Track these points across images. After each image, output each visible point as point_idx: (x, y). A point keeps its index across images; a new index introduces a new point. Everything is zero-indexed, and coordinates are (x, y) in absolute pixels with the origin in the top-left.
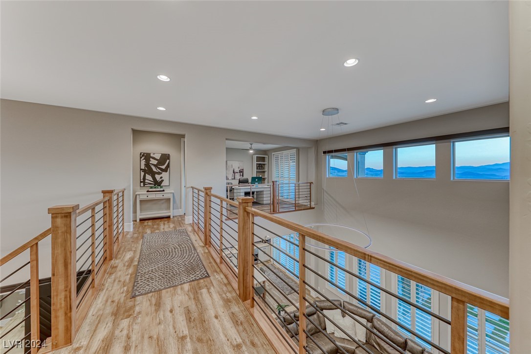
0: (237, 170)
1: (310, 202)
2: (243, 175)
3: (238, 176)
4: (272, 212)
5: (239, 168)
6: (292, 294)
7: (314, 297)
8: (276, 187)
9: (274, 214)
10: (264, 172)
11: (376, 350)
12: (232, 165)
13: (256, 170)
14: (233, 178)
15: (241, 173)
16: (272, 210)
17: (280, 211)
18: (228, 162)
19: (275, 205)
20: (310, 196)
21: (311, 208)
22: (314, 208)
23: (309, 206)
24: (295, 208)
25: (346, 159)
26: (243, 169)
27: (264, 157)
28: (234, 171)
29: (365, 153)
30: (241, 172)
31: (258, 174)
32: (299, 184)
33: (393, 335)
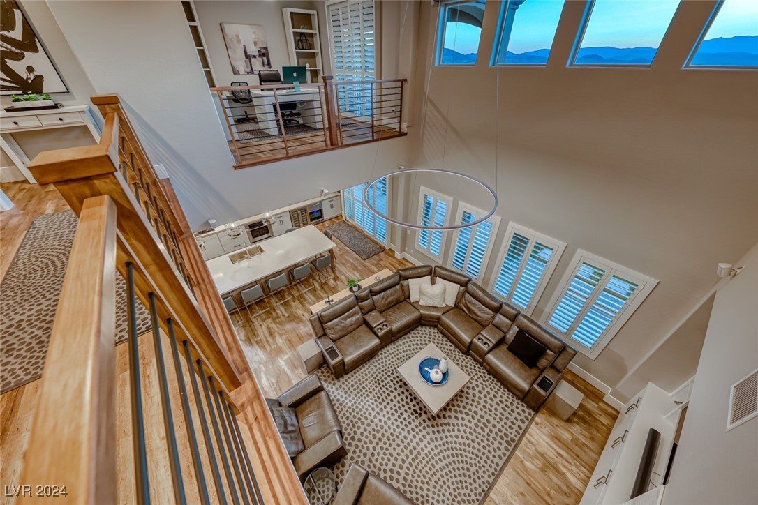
0: (253, 50)
1: (400, 122)
2: (269, 64)
3: (258, 65)
4: (330, 147)
5: (255, 43)
6: (370, 259)
7: (399, 259)
8: (332, 91)
9: (332, 149)
10: (313, 55)
11: (464, 314)
12: (238, 36)
13: (294, 51)
14: (249, 70)
15: (265, 59)
16: (329, 142)
17: (345, 143)
18: (226, 26)
19: (334, 133)
20: (401, 111)
21: (401, 134)
22: (406, 134)
23: (398, 130)
24: (373, 137)
25: (477, 22)
26: (266, 48)
27: (310, 15)
28: (245, 52)
29: (518, 5)
30: (264, 53)
31: (301, 60)
32: (381, 84)
33: (488, 299)
